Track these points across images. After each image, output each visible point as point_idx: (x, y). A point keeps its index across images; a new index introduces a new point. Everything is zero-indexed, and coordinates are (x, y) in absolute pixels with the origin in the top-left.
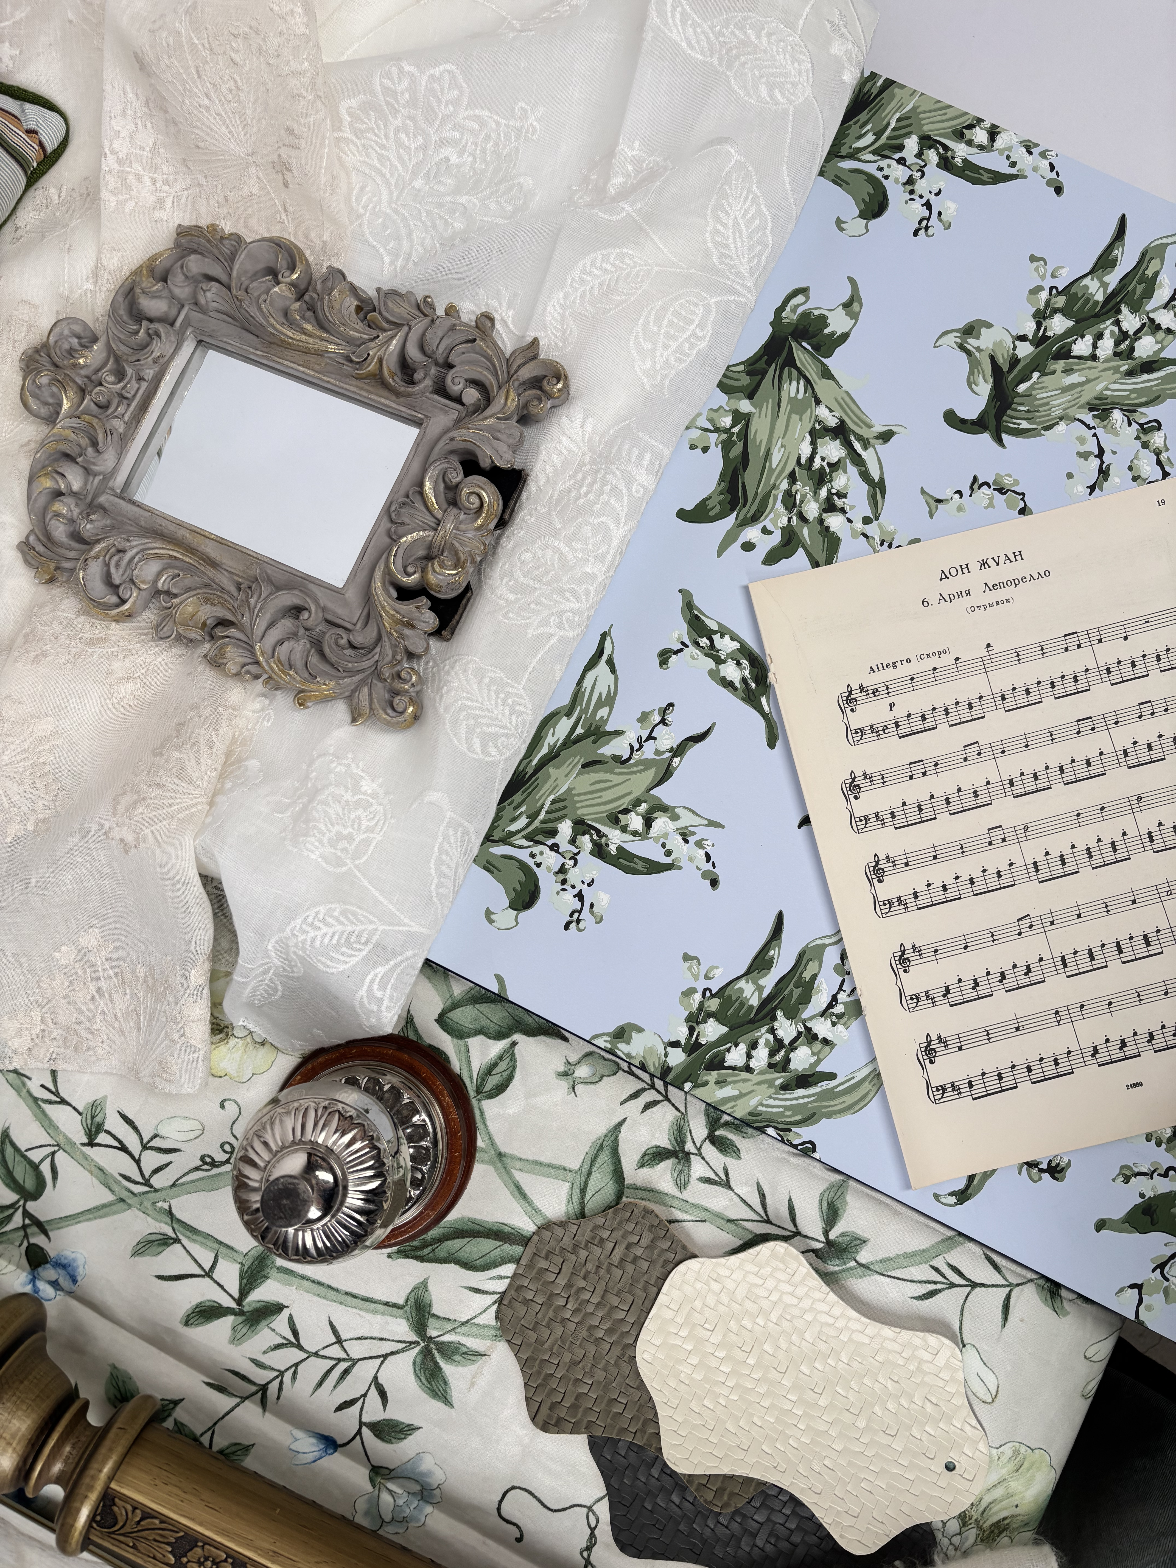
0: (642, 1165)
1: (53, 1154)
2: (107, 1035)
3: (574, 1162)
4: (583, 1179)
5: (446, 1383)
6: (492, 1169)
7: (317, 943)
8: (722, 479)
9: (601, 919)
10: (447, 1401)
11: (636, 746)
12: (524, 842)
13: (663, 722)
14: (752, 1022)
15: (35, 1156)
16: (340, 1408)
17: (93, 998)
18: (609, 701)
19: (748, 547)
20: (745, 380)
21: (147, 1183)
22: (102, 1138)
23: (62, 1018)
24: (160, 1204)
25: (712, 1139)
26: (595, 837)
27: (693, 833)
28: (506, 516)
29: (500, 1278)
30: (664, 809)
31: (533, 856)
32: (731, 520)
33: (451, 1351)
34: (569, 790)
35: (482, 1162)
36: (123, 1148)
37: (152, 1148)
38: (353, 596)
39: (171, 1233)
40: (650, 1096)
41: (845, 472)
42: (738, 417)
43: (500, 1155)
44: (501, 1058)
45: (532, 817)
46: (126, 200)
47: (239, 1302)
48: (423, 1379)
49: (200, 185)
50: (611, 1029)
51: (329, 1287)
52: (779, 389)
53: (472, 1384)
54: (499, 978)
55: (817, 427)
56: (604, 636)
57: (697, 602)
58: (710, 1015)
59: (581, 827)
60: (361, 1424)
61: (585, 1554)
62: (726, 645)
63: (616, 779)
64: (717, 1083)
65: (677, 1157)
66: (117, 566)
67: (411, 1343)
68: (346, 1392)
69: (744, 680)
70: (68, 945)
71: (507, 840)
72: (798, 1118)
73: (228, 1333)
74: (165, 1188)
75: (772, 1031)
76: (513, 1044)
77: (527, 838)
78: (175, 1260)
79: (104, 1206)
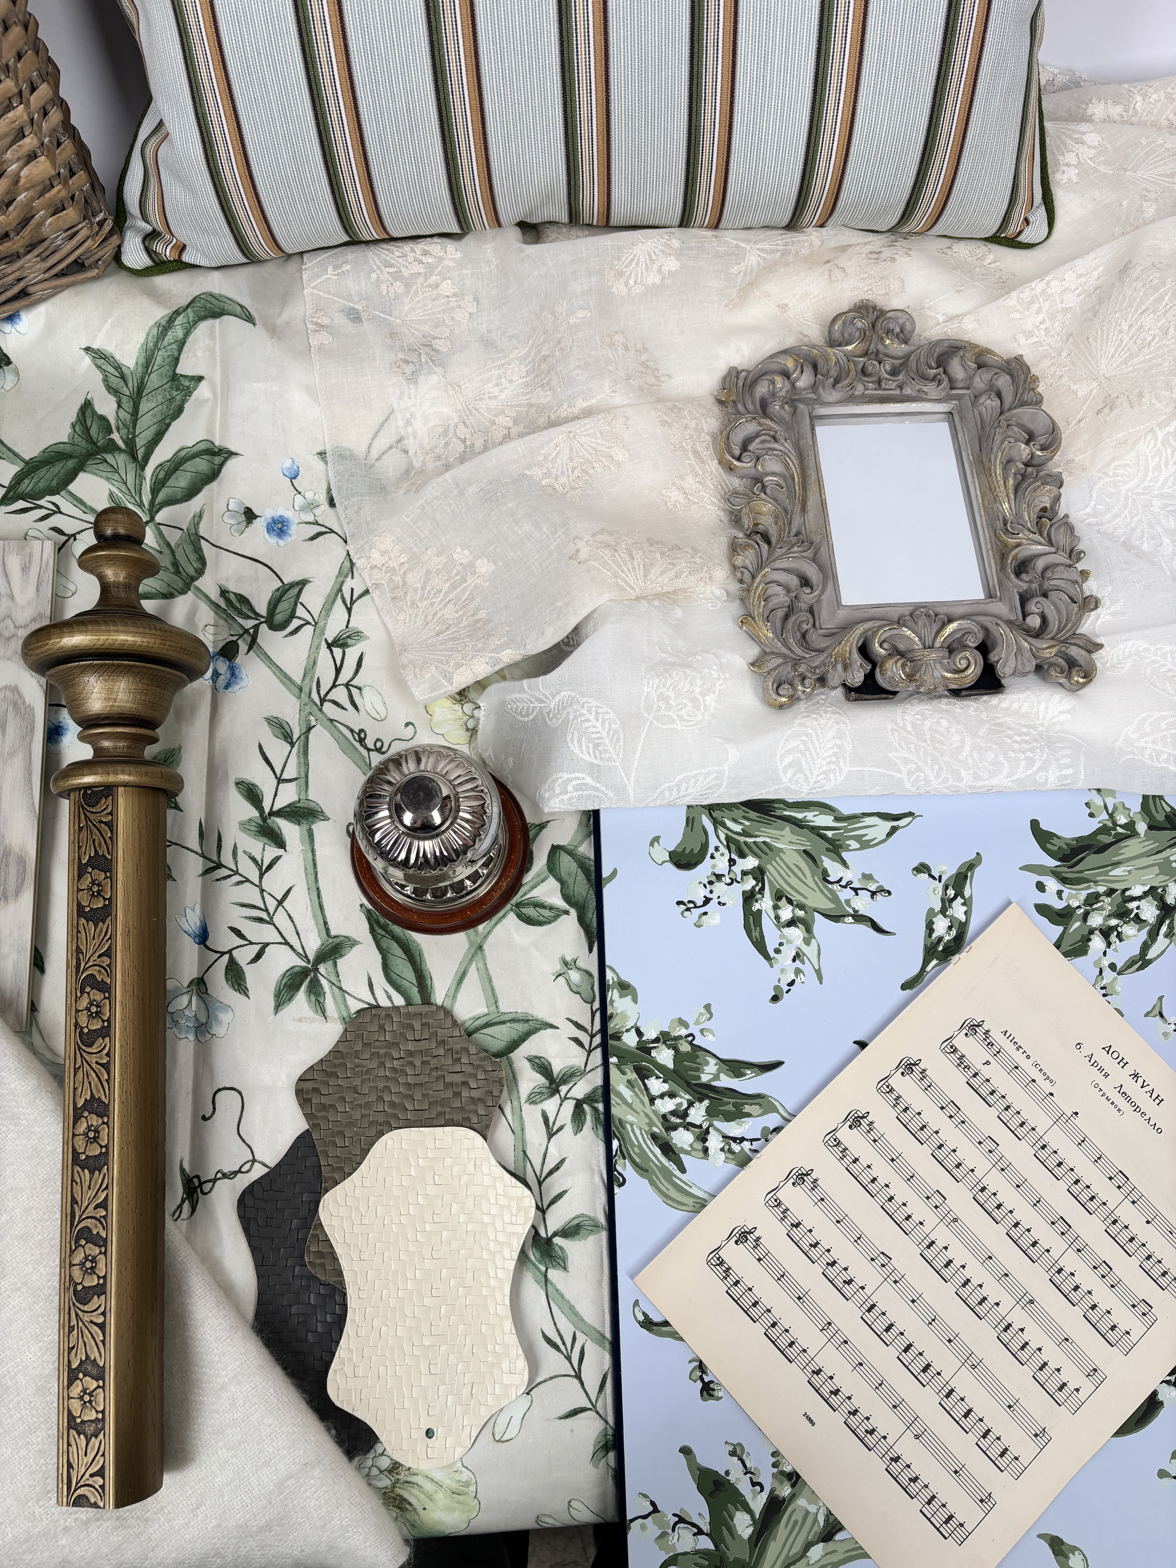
0: (530, 1059)
1: (308, 623)
2: (417, 615)
3: (505, 1007)
4: (496, 1020)
5: (290, 999)
6: (467, 946)
7: (586, 725)
8: (1078, 839)
9: (699, 926)
10: (278, 1008)
11: (843, 883)
12: (723, 837)
13: (873, 894)
14: (688, 1084)
15: (300, 611)
16: (233, 929)
17: (440, 591)
18: (865, 845)
19: (1041, 887)
20: (1160, 817)
21: (323, 700)
22: (338, 652)
23: (411, 577)
24: (312, 718)
25: (579, 1104)
26: (757, 889)
27: (803, 962)
28: (964, 693)
29: (390, 998)
30: (809, 930)
31: (717, 849)
32: (1052, 863)
33: (315, 990)
34: (780, 850)
35: (468, 936)
36: (338, 670)
37: (349, 690)
38: (842, 616)
39: (295, 738)
40: (585, 1038)
41: (1139, 930)
42: (1130, 826)
43: (480, 948)
44: (551, 908)
45: (745, 833)
46: (1017, 311)
47: (272, 813)
48: (285, 981)
49: (1060, 354)
50: (624, 977)
51: (316, 873)
52: (1170, 846)
53: (300, 1020)
54: (614, 873)
55: (1160, 890)
56: (910, 814)
57: (978, 870)
58: (675, 1048)
59: (759, 874)
60: (230, 952)
61: (219, 1175)
62: (958, 911)
63: (810, 881)
64: (629, 1081)
65: (551, 1084)
66: (763, 442)
67: (306, 956)
68: (247, 928)
69: (940, 939)
70: (471, 553)
71: (717, 823)
72: (637, 1160)
73: (245, 818)
74: (325, 716)
75: (691, 1104)
76: (567, 912)
77: (728, 838)
78: (277, 750)
79: (290, 679)
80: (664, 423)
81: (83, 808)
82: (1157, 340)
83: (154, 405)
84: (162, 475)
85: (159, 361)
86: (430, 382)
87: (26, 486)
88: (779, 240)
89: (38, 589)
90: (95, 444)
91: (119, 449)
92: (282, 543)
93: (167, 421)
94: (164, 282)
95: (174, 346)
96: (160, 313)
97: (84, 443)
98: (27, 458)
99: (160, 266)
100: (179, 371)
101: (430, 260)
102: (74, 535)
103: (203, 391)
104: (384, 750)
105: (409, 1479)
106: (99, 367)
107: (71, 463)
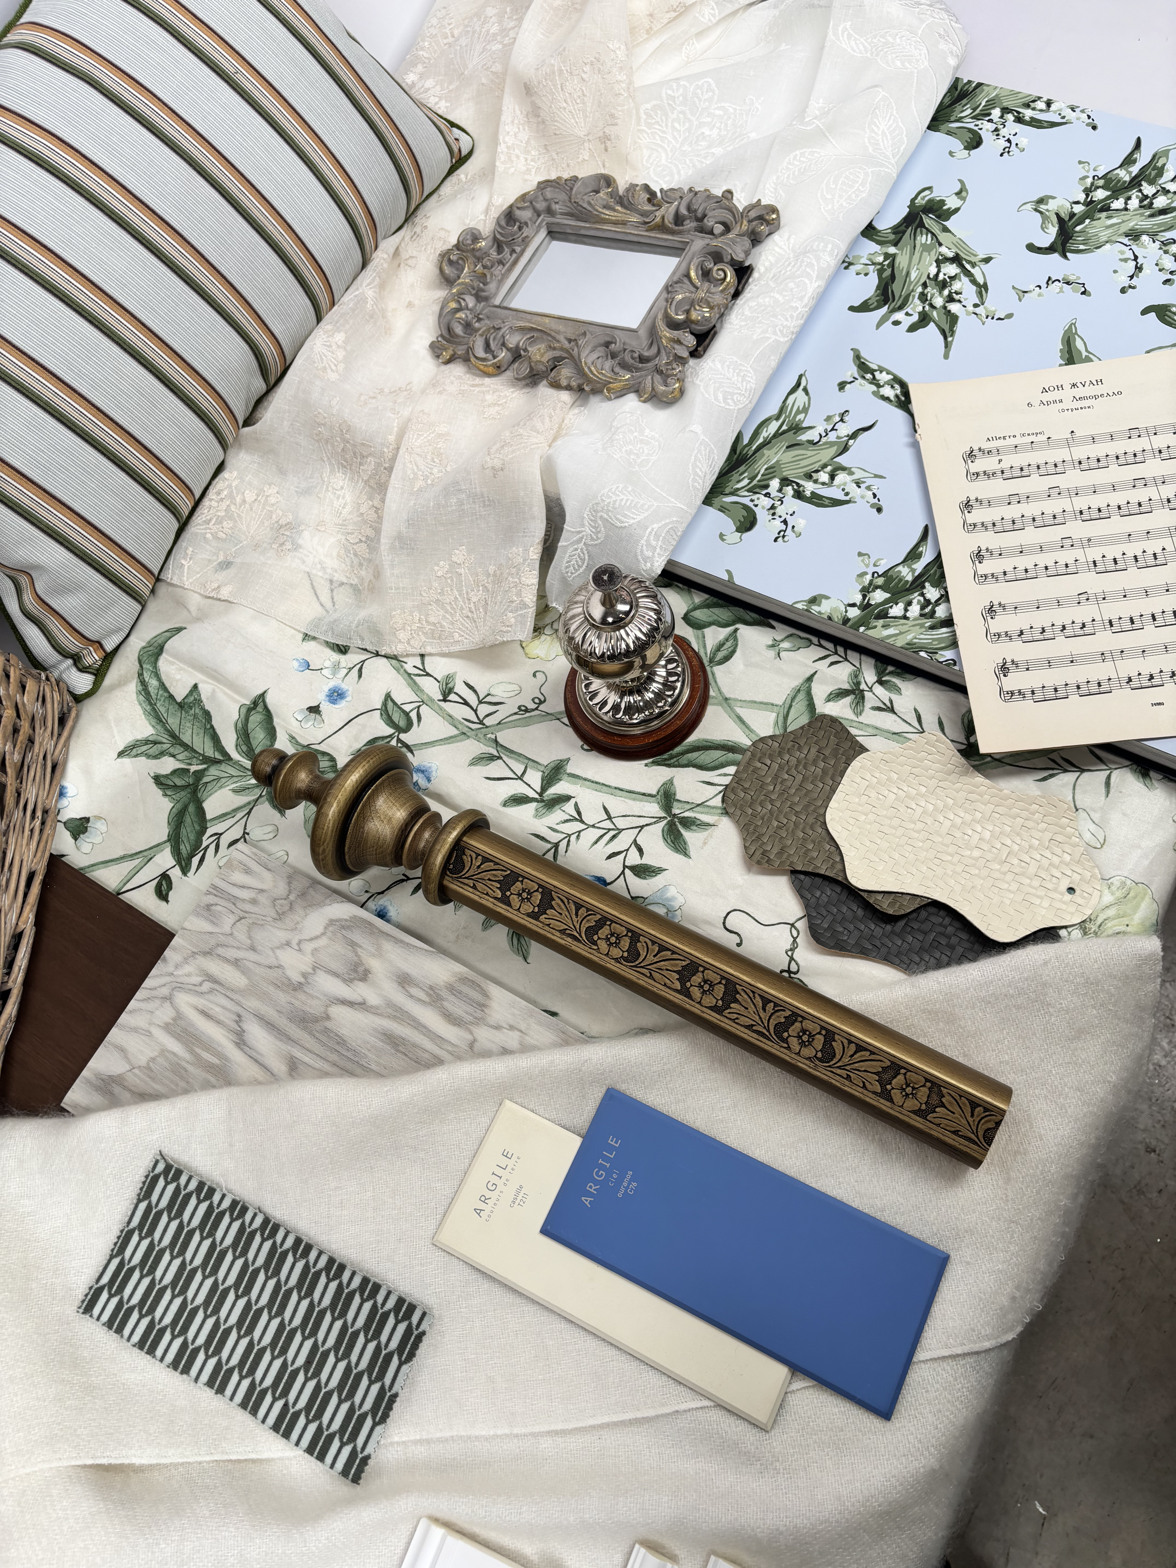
0: (828, 700)
1: (419, 707)
2: (462, 624)
3: (780, 698)
4: (786, 710)
5: (685, 844)
6: (720, 708)
7: (617, 503)
8: (878, 288)
9: (800, 534)
10: (686, 855)
11: (824, 434)
12: (746, 493)
13: (842, 420)
14: (907, 590)
15: (407, 708)
16: (609, 857)
17: (456, 598)
18: (805, 410)
19: (896, 323)
20: (892, 237)
21: (481, 723)
22: (452, 697)
23: (432, 619)
24: (489, 736)
25: (880, 682)
26: (795, 487)
27: (864, 482)
28: (740, 288)
29: (726, 775)
30: (844, 469)
31: (752, 501)
32: (885, 309)
33: (689, 823)
34: (778, 461)
35: (714, 704)
36: (466, 703)
38: (643, 333)
39: (495, 753)
40: (835, 658)
41: (960, 280)
42: (887, 256)
43: (726, 699)
44: (727, 640)
45: (752, 479)
46: (509, 168)
47: (541, 794)
48: (669, 841)
49: (553, 159)
50: (807, 597)
51: (603, 784)
52: (915, 239)
53: (705, 843)
54: (728, 572)
55: (940, 258)
56: (800, 377)
57: (863, 354)
58: (877, 587)
59: (785, 482)
60: (625, 867)
61: (790, 953)
62: (883, 377)
63: (810, 453)
64: (883, 626)
65: (854, 694)
66: (494, 339)
67: (660, 818)
68: (614, 847)
69: (897, 396)
70: (445, 561)
71: (734, 493)
72: (943, 645)
73: (532, 812)
74: (493, 726)
75: (922, 595)
76: (736, 630)
77: (748, 491)
78: (497, 768)
79: (451, 737)
80: (440, 393)
81: (460, 877)
82: (584, 89)
83: (190, 731)
84: (244, 748)
85: (163, 710)
86: (307, 539)
87: (185, 849)
88: (369, 274)
89: (269, 870)
90: (189, 785)
91: (205, 769)
92: (348, 699)
93: (208, 726)
94: (111, 677)
95: (161, 692)
96: (133, 687)
97: (183, 793)
98: (166, 838)
99: (99, 674)
100: (179, 699)
101: (225, 493)
102: (244, 833)
103: (205, 690)
104: (543, 699)
105: (1098, 923)
106: (136, 756)
107: (191, 808)
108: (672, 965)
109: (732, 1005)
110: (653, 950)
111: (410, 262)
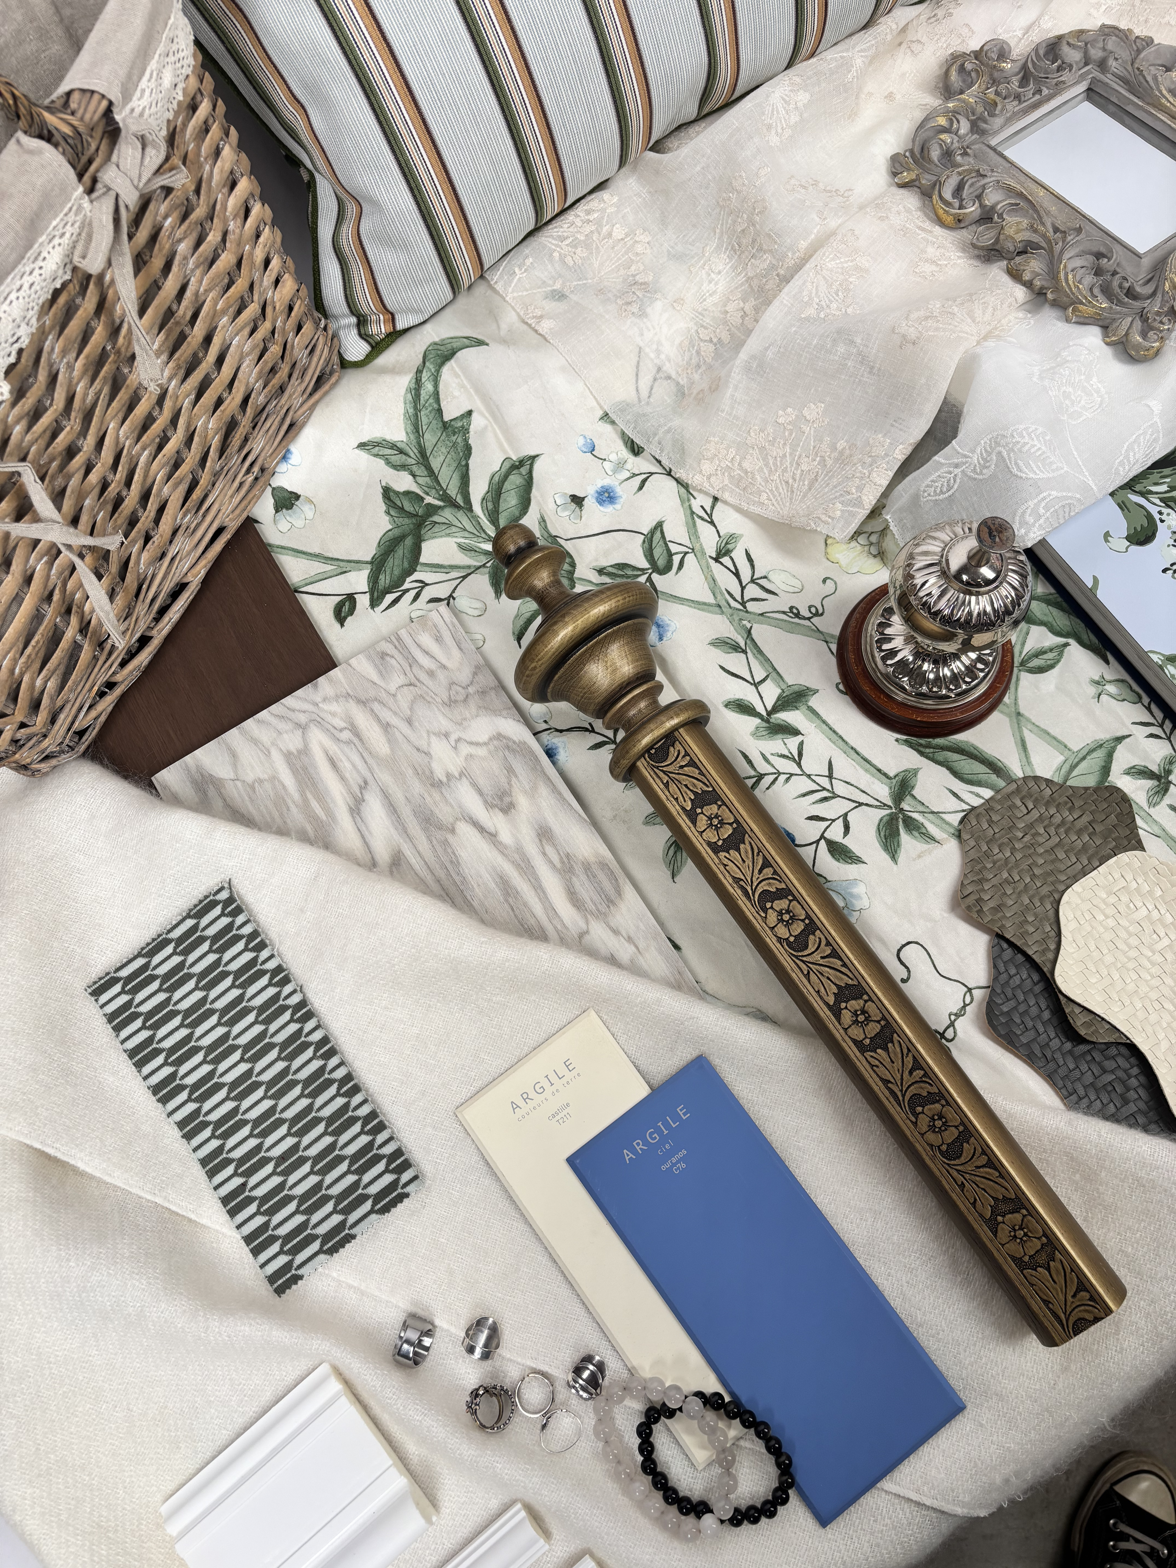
0: (1128, 772)
1: (686, 553)
2: (777, 488)
3: (1076, 744)
4: (1077, 760)
5: (899, 845)
6: (1007, 719)
7: (1027, 448)
10: (894, 857)
12: (1158, 502)
15: (674, 548)
16: (811, 818)
17: (785, 456)
21: (743, 604)
22: (726, 560)
23: (746, 465)
24: (744, 622)
29: (978, 795)
31: (1160, 513)
33: (913, 827)
35: (1002, 712)
36: (737, 574)
37: (758, 584)
38: (1146, 262)
39: (742, 645)
40: (1158, 731)
43: (1019, 714)
44: (1051, 650)
45: (1173, 488)
47: (769, 714)
48: (882, 834)
50: (1169, 652)
51: (841, 737)
53: (919, 856)
54: (1095, 579)
60: (822, 837)
61: (953, 1017)
65: (1159, 781)
66: (972, 185)
67: (885, 805)
68: (821, 810)
70: (794, 409)
71: (1144, 494)
73: (752, 728)
74: (755, 614)
76: (1066, 645)
77: (1161, 500)
78: (736, 662)
79: (705, 604)
80: (881, 219)
81: (657, 767)
83: (442, 458)
84: (490, 506)
85: (425, 420)
86: (657, 309)
87: (384, 580)
88: (867, 39)
89: (459, 647)
90: (416, 515)
91: (440, 507)
92: (618, 506)
93: (464, 463)
94: (386, 358)
95: (431, 401)
96: (405, 381)
97: (407, 521)
98: (369, 559)
99: (377, 347)
100: (447, 418)
101: (596, 215)
102: (451, 596)
103: (477, 422)
104: (820, 611)
106: (376, 455)
107: (409, 541)
108: (836, 977)
109: (879, 1051)
110: (824, 951)
111: (915, 47)
